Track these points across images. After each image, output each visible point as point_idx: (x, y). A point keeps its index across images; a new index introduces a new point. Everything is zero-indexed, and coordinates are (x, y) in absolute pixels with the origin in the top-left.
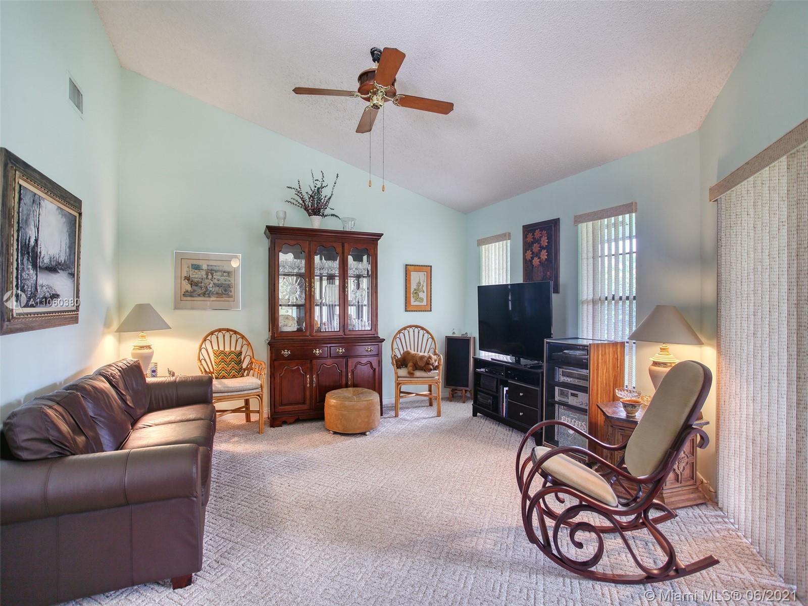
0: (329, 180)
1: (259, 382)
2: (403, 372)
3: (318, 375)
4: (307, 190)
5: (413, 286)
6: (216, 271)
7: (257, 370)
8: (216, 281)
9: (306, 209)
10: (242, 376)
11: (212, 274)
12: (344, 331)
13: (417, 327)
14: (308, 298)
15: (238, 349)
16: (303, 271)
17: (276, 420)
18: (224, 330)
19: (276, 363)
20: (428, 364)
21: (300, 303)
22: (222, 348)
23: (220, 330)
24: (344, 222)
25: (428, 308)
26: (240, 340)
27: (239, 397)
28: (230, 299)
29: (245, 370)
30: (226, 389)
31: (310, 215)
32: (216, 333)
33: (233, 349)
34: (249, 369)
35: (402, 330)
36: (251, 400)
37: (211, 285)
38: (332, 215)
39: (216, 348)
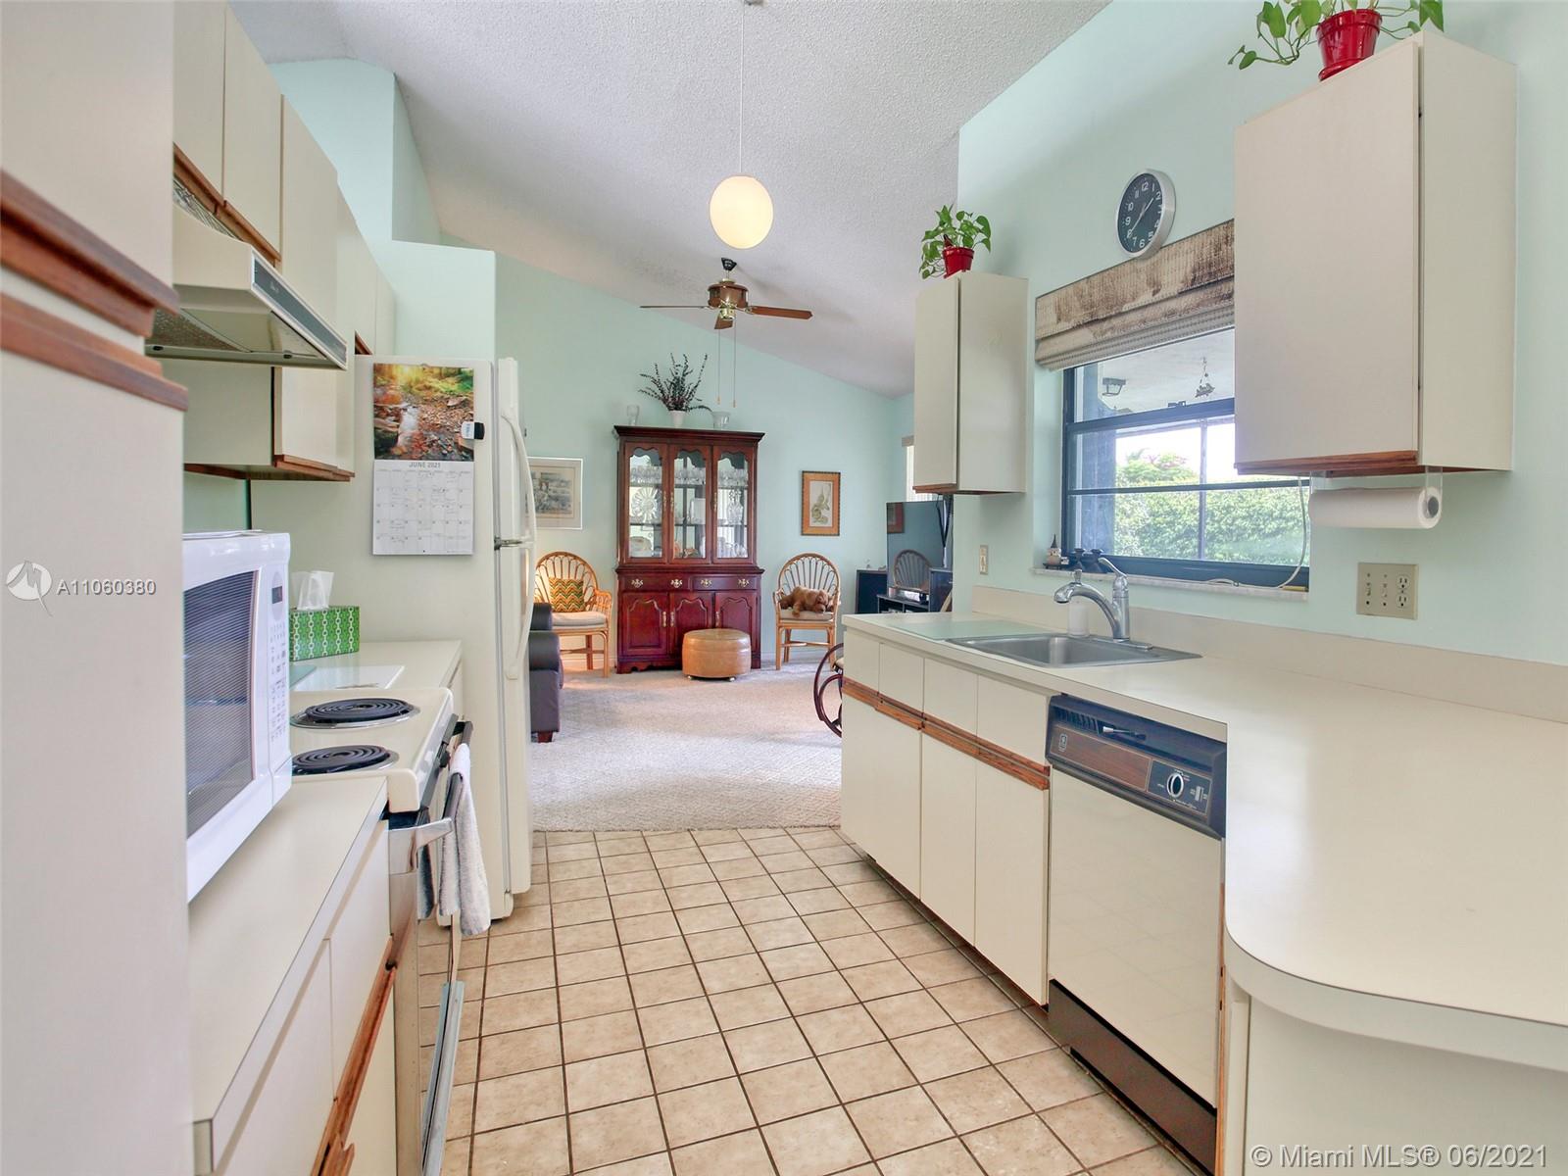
0: (695, 365)
1: (605, 617)
2: (787, 613)
3: (677, 612)
4: (666, 377)
5: (813, 500)
6: (552, 481)
7: (601, 604)
8: (551, 493)
9: (665, 400)
10: (584, 610)
11: (547, 485)
12: (712, 558)
13: (814, 556)
14: (666, 514)
15: (579, 578)
16: (660, 481)
17: (625, 666)
18: (561, 553)
19: (625, 595)
20: (819, 603)
21: (657, 522)
22: (558, 576)
23: (556, 554)
24: (715, 416)
25: (835, 531)
26: (581, 567)
27: (580, 632)
28: (568, 516)
29: (586, 604)
30: (566, 622)
31: (670, 410)
32: (552, 558)
33: (572, 578)
34: (592, 603)
35: (794, 559)
36: (593, 637)
37: (546, 498)
38: (700, 407)
39: (551, 575)
